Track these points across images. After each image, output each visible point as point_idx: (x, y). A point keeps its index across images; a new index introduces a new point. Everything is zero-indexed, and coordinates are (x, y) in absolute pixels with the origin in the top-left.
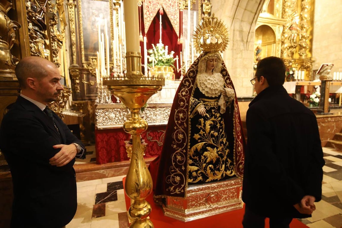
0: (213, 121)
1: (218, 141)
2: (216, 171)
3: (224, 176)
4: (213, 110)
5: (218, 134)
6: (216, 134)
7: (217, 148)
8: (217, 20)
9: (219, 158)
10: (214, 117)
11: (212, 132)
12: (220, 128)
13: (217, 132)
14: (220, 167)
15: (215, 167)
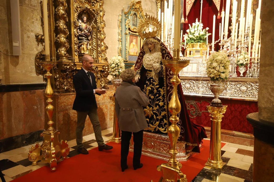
0: (151, 87)
1: (154, 102)
2: (150, 124)
3: (157, 130)
4: (151, 80)
5: (154, 97)
6: (152, 97)
7: (153, 108)
8: (149, 16)
9: (154, 115)
10: (152, 84)
11: (150, 95)
12: (156, 94)
13: (153, 96)
14: (153, 122)
15: (150, 121)
